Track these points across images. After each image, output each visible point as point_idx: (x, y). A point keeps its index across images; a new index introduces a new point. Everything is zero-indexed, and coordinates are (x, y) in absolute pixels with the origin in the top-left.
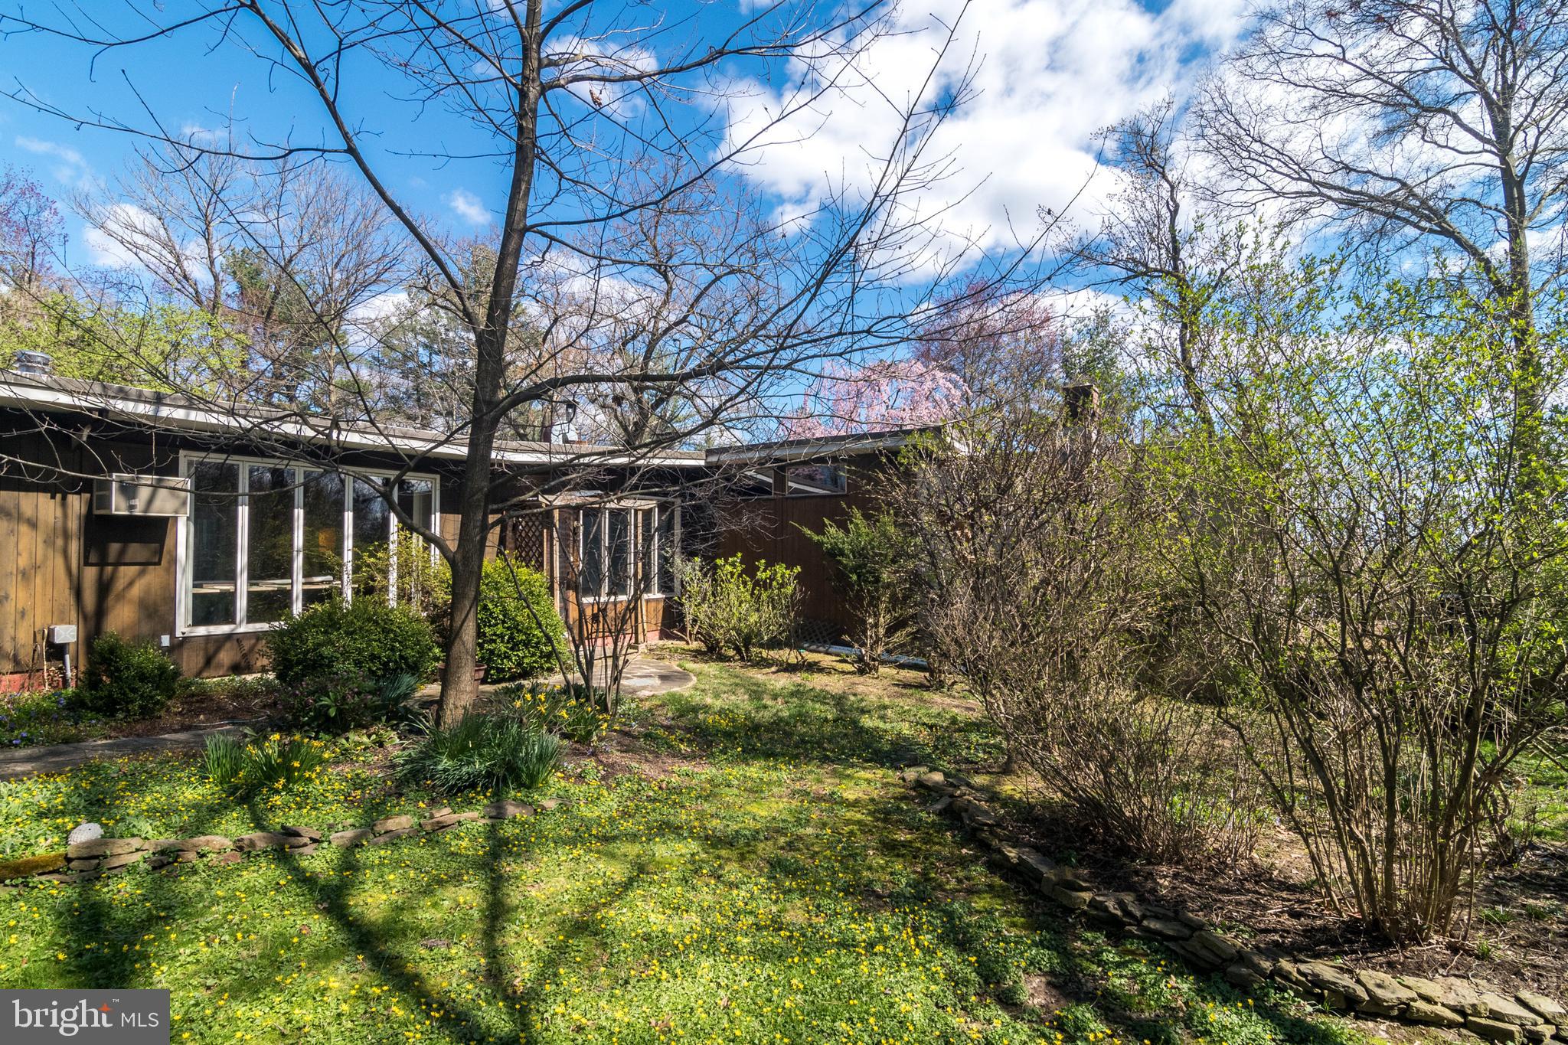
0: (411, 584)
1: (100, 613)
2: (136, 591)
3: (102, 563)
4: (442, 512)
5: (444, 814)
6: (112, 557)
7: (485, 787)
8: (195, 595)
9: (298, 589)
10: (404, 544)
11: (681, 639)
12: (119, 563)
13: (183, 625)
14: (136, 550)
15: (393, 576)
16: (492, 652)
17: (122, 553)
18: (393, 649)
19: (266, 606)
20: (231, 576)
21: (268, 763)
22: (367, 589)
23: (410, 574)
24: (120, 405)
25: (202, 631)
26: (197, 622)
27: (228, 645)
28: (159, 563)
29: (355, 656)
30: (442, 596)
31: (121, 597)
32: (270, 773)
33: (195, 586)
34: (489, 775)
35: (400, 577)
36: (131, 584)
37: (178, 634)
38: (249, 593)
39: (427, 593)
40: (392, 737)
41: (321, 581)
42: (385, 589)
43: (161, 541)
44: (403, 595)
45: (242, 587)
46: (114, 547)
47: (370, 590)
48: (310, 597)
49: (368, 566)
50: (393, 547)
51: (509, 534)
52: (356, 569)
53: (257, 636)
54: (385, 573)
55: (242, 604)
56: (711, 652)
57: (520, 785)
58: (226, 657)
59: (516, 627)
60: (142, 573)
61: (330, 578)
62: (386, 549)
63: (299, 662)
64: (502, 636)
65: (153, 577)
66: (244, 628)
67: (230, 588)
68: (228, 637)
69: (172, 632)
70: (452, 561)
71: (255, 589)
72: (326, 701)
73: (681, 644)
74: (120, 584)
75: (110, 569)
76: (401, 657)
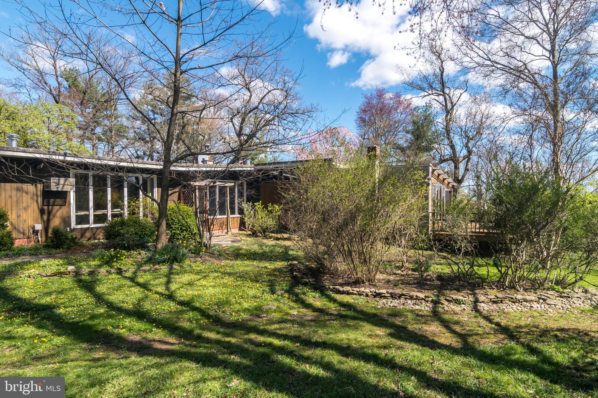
0: (147, 211)
1: (49, 220)
2: (59, 214)
3: (48, 205)
4: (158, 187)
5: (157, 266)
6: (51, 203)
7: (168, 262)
8: (76, 215)
9: (109, 214)
10: (144, 200)
11: (245, 231)
12: (53, 205)
13: (73, 225)
14: (59, 201)
15: (141, 209)
16: (175, 233)
17: (54, 202)
18: (142, 231)
19: (99, 219)
20: (88, 209)
21: (111, 255)
22: (132, 213)
23: (147, 208)
24: (54, 157)
25: (79, 226)
26: (78, 223)
27: (88, 231)
28: (65, 205)
29: (130, 233)
30: (157, 215)
31: (54, 216)
32: (112, 258)
33: (76, 212)
34: (169, 259)
35: (144, 209)
36: (57, 211)
37: (72, 227)
38: (94, 215)
39: (153, 214)
40: (143, 252)
41: (117, 211)
42: (139, 213)
43: (66, 198)
44: (145, 215)
45: (92, 212)
46: (52, 200)
47: (134, 214)
48: (113, 216)
49: (133, 206)
50: (141, 200)
51: (182, 195)
52: (129, 207)
53: (97, 228)
54: (138, 208)
55: (92, 218)
56: (254, 234)
57: (177, 262)
58: (88, 235)
59: (182, 225)
60: (60, 208)
61: (120, 210)
62: (139, 201)
63: (113, 235)
64: (178, 228)
65: (64, 209)
66: (93, 226)
67: (87, 213)
68: (88, 229)
69: (70, 226)
70: (159, 205)
71: (95, 213)
72: (124, 242)
73: (245, 232)
74: (54, 211)
75: (50, 207)
76: (145, 234)
